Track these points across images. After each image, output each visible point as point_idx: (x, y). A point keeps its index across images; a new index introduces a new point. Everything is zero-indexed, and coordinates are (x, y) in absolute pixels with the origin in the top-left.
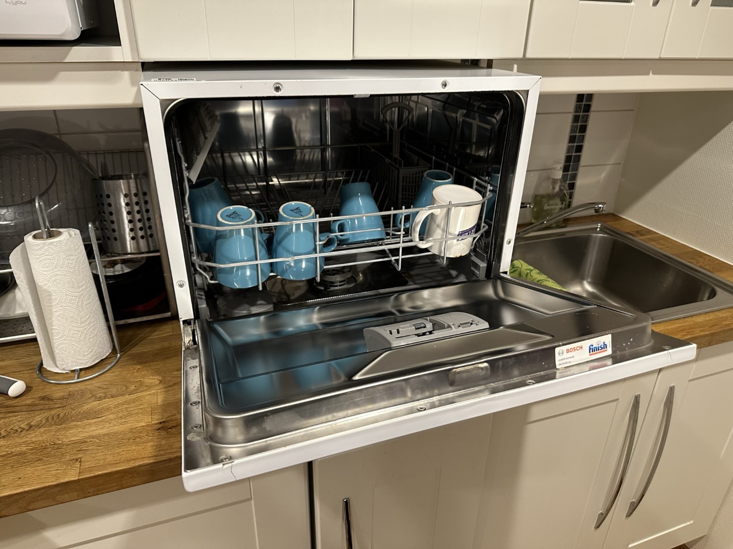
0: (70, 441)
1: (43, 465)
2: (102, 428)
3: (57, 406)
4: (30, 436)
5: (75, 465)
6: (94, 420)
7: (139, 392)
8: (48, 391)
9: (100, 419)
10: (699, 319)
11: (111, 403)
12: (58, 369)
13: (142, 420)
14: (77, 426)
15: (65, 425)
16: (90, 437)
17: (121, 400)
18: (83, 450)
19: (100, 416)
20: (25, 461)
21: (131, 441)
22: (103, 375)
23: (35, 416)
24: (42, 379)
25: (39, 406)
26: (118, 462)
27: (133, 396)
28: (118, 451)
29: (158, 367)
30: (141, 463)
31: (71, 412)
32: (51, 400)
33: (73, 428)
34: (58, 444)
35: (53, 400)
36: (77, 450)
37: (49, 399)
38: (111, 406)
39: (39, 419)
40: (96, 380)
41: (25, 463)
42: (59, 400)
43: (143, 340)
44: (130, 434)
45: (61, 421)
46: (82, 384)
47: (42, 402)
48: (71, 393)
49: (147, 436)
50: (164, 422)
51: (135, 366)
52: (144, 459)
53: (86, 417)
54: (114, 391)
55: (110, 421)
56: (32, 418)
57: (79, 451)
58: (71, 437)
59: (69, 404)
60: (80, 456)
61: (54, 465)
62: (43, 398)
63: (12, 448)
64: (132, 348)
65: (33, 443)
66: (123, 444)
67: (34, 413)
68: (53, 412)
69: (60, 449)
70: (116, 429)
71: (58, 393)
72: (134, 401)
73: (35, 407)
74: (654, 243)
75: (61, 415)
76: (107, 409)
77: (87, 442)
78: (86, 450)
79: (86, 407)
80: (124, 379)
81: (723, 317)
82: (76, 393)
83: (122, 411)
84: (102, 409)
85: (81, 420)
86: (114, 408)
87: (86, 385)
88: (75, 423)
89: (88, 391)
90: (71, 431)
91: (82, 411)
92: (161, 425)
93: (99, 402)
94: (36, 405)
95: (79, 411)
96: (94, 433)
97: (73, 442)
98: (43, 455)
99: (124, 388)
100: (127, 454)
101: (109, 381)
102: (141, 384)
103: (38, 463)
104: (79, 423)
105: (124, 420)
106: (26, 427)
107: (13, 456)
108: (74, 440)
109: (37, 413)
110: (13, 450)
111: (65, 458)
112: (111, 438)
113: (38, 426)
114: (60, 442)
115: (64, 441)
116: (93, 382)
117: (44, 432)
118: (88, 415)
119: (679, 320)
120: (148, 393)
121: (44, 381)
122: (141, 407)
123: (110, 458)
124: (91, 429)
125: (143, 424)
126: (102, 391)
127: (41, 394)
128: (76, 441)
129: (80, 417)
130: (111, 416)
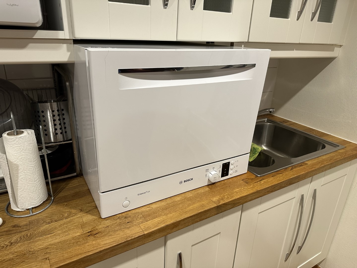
0: (39, 249)
1: (26, 265)
2: (56, 239)
3: (24, 230)
4: (13, 249)
5: (46, 262)
6: (50, 235)
7: (71, 217)
8: (16, 222)
9: (53, 234)
10: (324, 157)
11: (56, 225)
12: (19, 209)
13: (77, 232)
14: (40, 240)
15: (33, 240)
16: (50, 245)
17: (61, 222)
18: (48, 253)
19: (52, 233)
20: (14, 263)
21: (75, 244)
22: (46, 210)
23: (12, 237)
24: (11, 216)
25: (13, 231)
26: (71, 256)
27: (68, 219)
28: (69, 250)
29: (77, 202)
30: (85, 255)
31: (34, 232)
32: (19, 227)
33: (38, 241)
34: (32, 251)
35: (21, 227)
36: (45, 253)
37: (18, 227)
38: (57, 226)
39: (16, 238)
40: (43, 213)
41: (14, 265)
42: (25, 227)
43: (63, 189)
44: (73, 240)
45: (29, 238)
46: (36, 216)
47: (14, 228)
48: (30, 222)
49: (83, 240)
50: (90, 231)
51: (64, 203)
52: (86, 253)
53: (44, 234)
54: (56, 218)
55: (59, 235)
56: (11, 239)
57: (46, 253)
58: (38, 247)
59: (31, 228)
60: (47, 256)
61: (33, 263)
62: (14, 226)
63: (4, 257)
64: (58, 194)
65: (16, 252)
66: (71, 246)
67: (11, 235)
68: (23, 233)
69: (34, 253)
70: (63, 238)
71: (23, 223)
72: (69, 222)
73: (11, 232)
74: (292, 126)
75: (29, 234)
76: (55, 228)
77: (49, 248)
78: (50, 252)
79: (42, 229)
80: (60, 211)
81: (333, 156)
82: (33, 221)
83: (64, 228)
84: (52, 229)
85: (41, 236)
86: (59, 227)
87: (39, 216)
88: (38, 238)
89: (41, 220)
90: (37, 243)
91: (40, 231)
92: (89, 234)
93: (49, 225)
94: (11, 231)
95: (39, 231)
96: (52, 242)
97: (41, 249)
98: (25, 258)
99: (62, 216)
100: (75, 251)
101: (51, 213)
102: (71, 213)
103: (23, 264)
104: (41, 238)
105: (67, 233)
106: (9, 244)
107: (6, 262)
108: (41, 248)
109: (13, 235)
110: (5, 258)
111: (38, 259)
112: (62, 244)
113: (16, 242)
114: (33, 250)
115: (35, 249)
116: (42, 214)
117: (21, 245)
118: (44, 233)
119: (316, 159)
120: (76, 217)
121: (12, 217)
122: (75, 225)
123: (66, 255)
124: (49, 240)
125: (79, 234)
126: (49, 219)
127: (12, 224)
128: (43, 248)
129: (40, 234)
130: (59, 232)
